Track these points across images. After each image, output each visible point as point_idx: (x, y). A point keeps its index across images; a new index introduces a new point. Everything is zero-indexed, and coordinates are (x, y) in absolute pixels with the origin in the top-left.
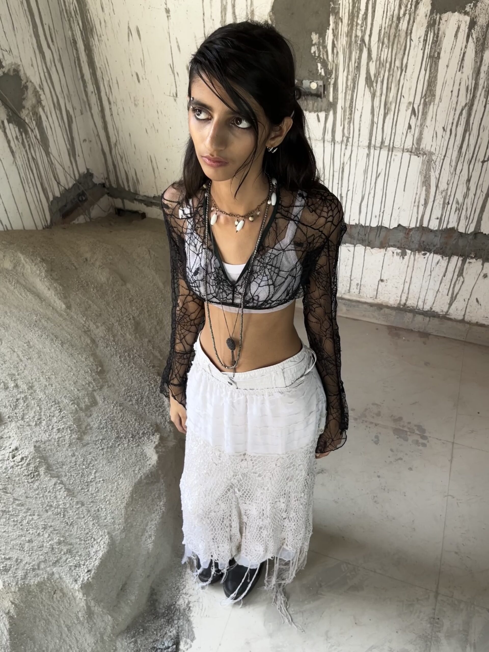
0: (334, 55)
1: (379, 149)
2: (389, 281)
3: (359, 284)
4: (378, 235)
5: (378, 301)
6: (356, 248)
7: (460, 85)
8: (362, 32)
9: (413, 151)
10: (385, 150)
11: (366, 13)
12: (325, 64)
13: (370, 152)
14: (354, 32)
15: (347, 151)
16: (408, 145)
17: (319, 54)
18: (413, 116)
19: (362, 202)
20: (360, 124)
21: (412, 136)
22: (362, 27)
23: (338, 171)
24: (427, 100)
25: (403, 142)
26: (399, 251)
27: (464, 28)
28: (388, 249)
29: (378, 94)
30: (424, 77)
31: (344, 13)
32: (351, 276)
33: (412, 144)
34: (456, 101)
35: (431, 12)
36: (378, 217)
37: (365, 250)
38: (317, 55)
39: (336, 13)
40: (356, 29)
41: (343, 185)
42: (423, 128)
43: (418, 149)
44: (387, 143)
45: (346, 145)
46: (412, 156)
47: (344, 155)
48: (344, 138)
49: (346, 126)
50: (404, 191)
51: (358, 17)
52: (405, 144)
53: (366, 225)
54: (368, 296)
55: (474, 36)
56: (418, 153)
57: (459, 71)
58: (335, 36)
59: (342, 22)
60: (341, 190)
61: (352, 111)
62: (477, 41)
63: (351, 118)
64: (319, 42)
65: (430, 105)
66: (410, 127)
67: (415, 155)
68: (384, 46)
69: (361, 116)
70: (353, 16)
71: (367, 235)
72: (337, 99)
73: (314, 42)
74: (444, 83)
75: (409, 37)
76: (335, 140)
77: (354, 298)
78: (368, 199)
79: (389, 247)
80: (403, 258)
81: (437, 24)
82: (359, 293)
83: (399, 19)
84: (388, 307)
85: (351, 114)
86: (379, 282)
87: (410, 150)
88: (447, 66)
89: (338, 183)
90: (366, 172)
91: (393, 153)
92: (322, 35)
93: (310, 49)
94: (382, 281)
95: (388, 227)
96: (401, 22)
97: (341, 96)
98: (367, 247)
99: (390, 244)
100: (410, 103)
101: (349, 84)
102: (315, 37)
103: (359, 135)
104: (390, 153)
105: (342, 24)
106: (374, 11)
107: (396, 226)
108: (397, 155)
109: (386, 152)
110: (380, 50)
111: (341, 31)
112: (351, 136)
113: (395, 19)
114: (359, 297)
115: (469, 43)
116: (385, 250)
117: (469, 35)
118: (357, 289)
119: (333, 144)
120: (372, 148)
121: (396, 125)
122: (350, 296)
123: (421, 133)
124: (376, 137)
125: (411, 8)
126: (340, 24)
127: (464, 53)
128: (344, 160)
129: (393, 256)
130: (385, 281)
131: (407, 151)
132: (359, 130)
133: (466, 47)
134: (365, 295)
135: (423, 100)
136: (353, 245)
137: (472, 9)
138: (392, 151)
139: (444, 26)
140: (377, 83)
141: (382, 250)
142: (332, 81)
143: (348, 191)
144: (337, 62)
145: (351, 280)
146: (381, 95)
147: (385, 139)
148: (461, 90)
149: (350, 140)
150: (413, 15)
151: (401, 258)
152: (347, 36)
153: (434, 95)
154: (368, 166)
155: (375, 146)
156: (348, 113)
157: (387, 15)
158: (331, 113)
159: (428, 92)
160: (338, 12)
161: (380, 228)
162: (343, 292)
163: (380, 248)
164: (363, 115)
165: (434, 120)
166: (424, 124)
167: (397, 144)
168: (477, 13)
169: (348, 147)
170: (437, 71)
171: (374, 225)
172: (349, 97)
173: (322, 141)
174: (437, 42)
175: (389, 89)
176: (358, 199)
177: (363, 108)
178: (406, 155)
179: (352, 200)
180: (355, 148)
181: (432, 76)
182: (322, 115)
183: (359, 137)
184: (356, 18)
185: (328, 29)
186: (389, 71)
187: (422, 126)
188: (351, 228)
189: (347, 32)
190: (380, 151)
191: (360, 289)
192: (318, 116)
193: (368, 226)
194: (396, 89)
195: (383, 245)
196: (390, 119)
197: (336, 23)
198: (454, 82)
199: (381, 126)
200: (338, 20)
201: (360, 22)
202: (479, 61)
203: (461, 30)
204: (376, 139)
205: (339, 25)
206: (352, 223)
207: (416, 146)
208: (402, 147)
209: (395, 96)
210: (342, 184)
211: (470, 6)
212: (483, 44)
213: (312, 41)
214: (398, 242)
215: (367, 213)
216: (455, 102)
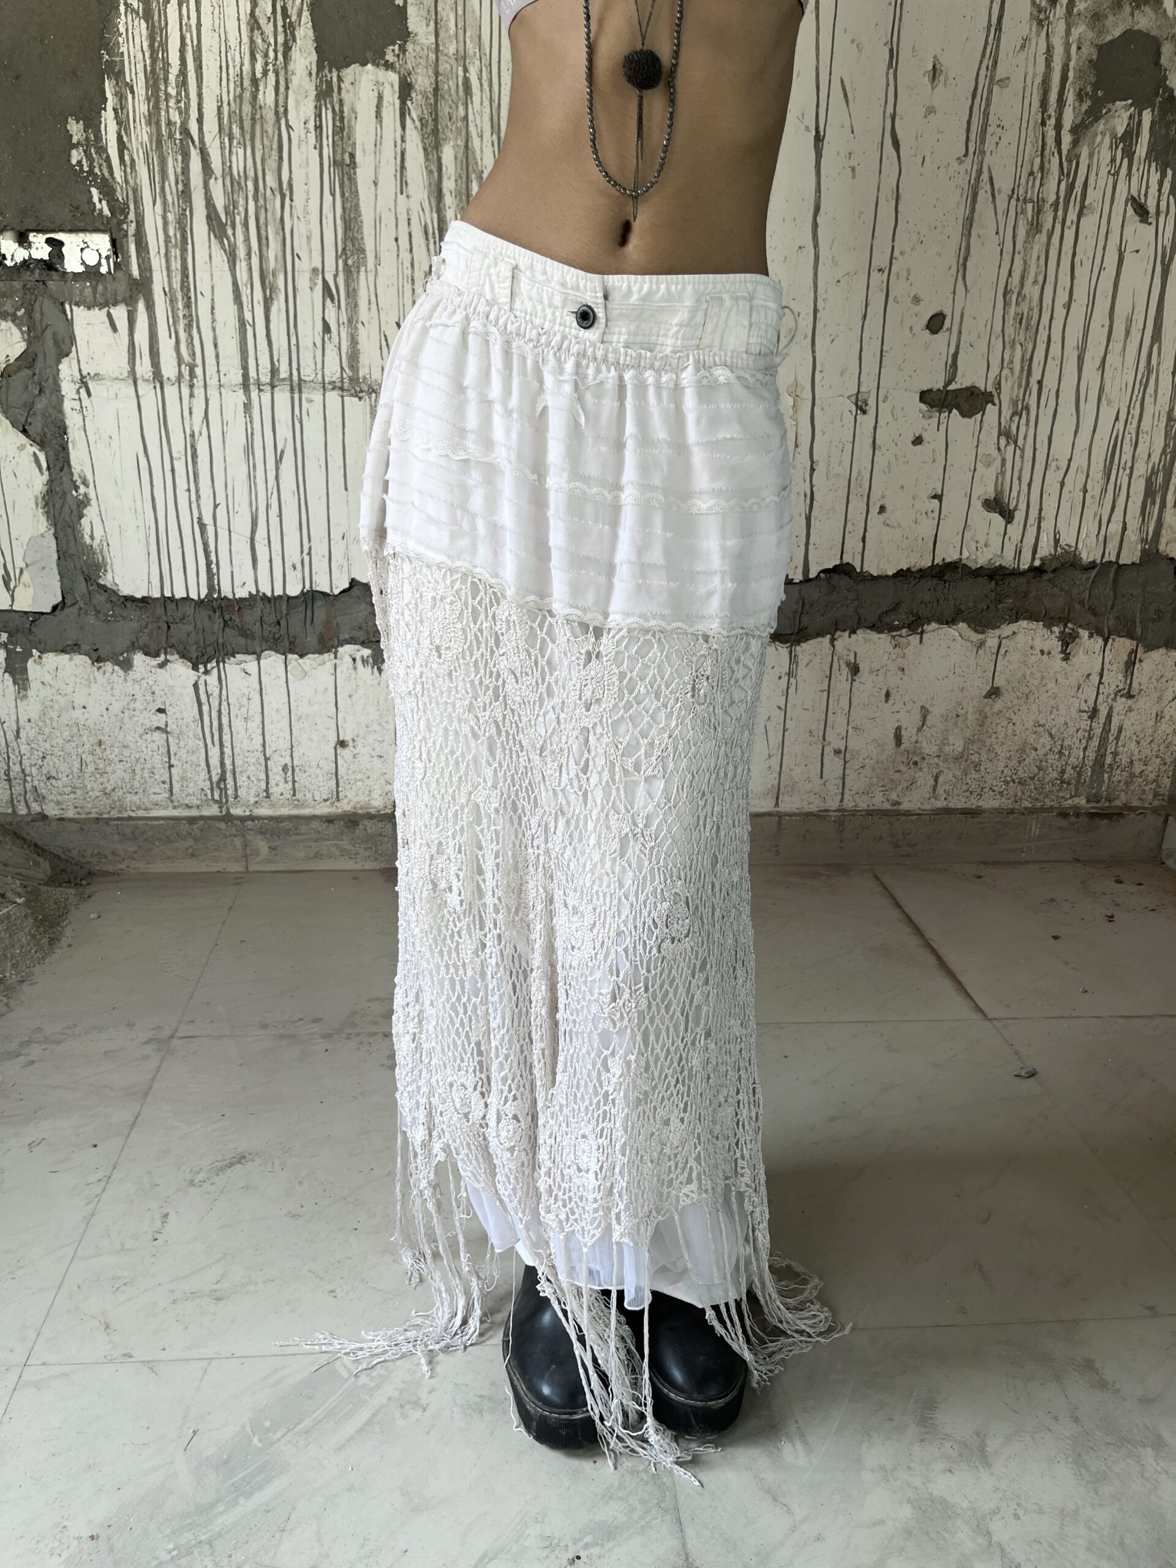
0: (125, 166)
1: (269, 388)
2: (359, 742)
3: (290, 764)
4: (309, 621)
5: (345, 806)
6: (262, 661)
7: (409, 224)
8: (180, 113)
9: (346, 386)
10: (282, 390)
11: (183, 72)
12: (107, 190)
13: (249, 398)
14: (163, 113)
15: (195, 401)
16: (333, 370)
17: (91, 167)
18: (328, 301)
19: (253, 532)
20: (214, 329)
21: (336, 350)
22: (179, 102)
23: (183, 458)
24: (350, 262)
25: (319, 366)
26: (366, 652)
27: (391, 98)
28: (340, 649)
29: (241, 252)
30: (333, 208)
31: (135, 71)
32: (264, 745)
33: (339, 370)
34: (409, 259)
35: (317, 66)
36: (299, 566)
37: (286, 666)
38: (86, 169)
39: (119, 75)
40: (168, 107)
41: (201, 493)
42: (356, 328)
43: (354, 380)
44: (284, 373)
45: (191, 386)
46: (346, 399)
47: (191, 413)
48: (183, 366)
49: (183, 335)
50: (346, 489)
51: (166, 80)
52: (326, 370)
53: (276, 594)
54: (317, 798)
55: (414, 114)
56: (358, 389)
57: (402, 193)
58: (122, 123)
59: (132, 92)
60: (199, 506)
61: (190, 298)
62: (422, 125)
63: (191, 315)
64: (87, 139)
65: (358, 272)
66: (326, 328)
67: (352, 395)
68: (235, 142)
69: (213, 308)
70: (155, 78)
71: (283, 623)
72: (150, 270)
73: (75, 140)
74: (378, 222)
75: (283, 122)
76: (162, 376)
77: (285, 811)
78: (268, 521)
79: (342, 646)
80: (380, 670)
81: (336, 89)
82: (294, 795)
83: (255, 82)
84: (370, 816)
85: (188, 305)
86: (335, 748)
87: (339, 384)
88: (375, 183)
89: (189, 490)
90: (249, 449)
91: (304, 396)
92: (92, 123)
93: (70, 156)
94: (342, 744)
95: (328, 591)
96: (261, 88)
97: (157, 263)
98: (290, 656)
99: (341, 637)
100: (315, 271)
101: (171, 232)
102: (76, 129)
103: (217, 356)
104: (296, 396)
105: (133, 98)
106: (199, 68)
107: (347, 586)
108: (313, 397)
109: (288, 395)
110: (227, 152)
111: (134, 111)
112: (199, 361)
113: (247, 83)
114: (296, 806)
115: (408, 131)
116: (332, 656)
117: (403, 113)
118: (286, 782)
119: (158, 385)
120: (252, 387)
121: (295, 326)
122: (273, 806)
123: (354, 341)
124: (257, 359)
125: (276, 58)
126: (130, 96)
127: (403, 153)
128: (191, 425)
129: (355, 668)
130: (351, 744)
131: (333, 389)
132: (216, 346)
133: (403, 140)
134: (309, 796)
135: (340, 262)
136: (255, 656)
137: (398, 56)
138: (300, 392)
139: (351, 94)
140: (234, 227)
141: (326, 655)
142: (132, 229)
143: (216, 506)
144: (135, 183)
145: (266, 759)
146: (249, 254)
147: (278, 361)
148: (413, 234)
149: (199, 371)
150: (282, 73)
151: (375, 670)
152: (149, 123)
153: (363, 251)
154: (252, 434)
155: (259, 384)
156: (180, 305)
157: (228, 74)
158: (141, 306)
159: (349, 244)
160: (121, 72)
161: (311, 597)
162: (252, 800)
163: (320, 653)
164: (216, 306)
165: (374, 306)
166: (355, 318)
167: (308, 373)
168: (409, 66)
169: (196, 391)
170: (355, 194)
171: (294, 590)
172: (176, 265)
173: (131, 381)
174: (342, 130)
175: (263, 240)
176: (242, 526)
177: (213, 288)
178: (333, 397)
179: (230, 531)
180: (213, 393)
181: (348, 205)
182: (120, 313)
183: (218, 363)
184: (162, 82)
185: (105, 109)
186: (256, 200)
187: (352, 322)
188: (240, 608)
189: (146, 113)
190: (272, 393)
191: (294, 782)
192: (109, 315)
193: (280, 596)
194: (280, 239)
195: (326, 645)
196: (279, 311)
197: (120, 97)
198: (397, 219)
199: (264, 332)
200: (123, 90)
201: (172, 91)
202: (434, 168)
203: (385, 103)
204: (257, 365)
205: (126, 99)
206: (242, 593)
207: (351, 374)
208: (320, 377)
209: (280, 254)
210: (197, 491)
211: (393, 51)
212: (435, 131)
213: (71, 136)
214: (360, 628)
215: (271, 561)
216: (407, 264)
